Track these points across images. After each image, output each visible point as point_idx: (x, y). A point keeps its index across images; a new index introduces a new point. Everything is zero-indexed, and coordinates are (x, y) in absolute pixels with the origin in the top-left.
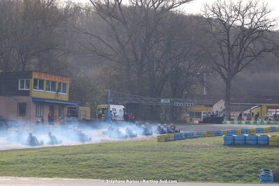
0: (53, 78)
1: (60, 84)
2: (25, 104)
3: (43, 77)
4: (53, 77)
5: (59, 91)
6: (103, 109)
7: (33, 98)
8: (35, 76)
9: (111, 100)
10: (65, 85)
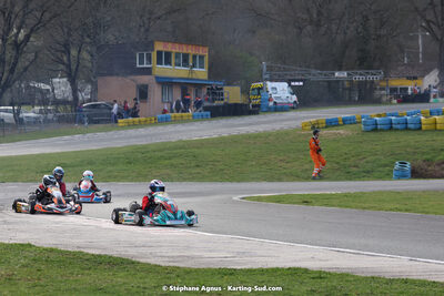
0: (185, 49)
1: (194, 57)
2: (146, 87)
3: (169, 47)
4: (185, 47)
5: (194, 66)
6: (259, 89)
7: (157, 78)
8: (159, 46)
9: (267, 76)
10: (202, 57)
